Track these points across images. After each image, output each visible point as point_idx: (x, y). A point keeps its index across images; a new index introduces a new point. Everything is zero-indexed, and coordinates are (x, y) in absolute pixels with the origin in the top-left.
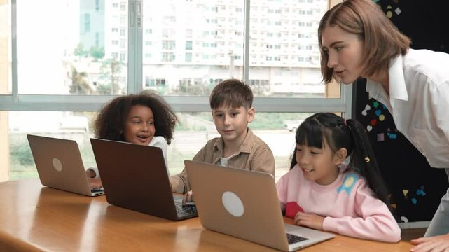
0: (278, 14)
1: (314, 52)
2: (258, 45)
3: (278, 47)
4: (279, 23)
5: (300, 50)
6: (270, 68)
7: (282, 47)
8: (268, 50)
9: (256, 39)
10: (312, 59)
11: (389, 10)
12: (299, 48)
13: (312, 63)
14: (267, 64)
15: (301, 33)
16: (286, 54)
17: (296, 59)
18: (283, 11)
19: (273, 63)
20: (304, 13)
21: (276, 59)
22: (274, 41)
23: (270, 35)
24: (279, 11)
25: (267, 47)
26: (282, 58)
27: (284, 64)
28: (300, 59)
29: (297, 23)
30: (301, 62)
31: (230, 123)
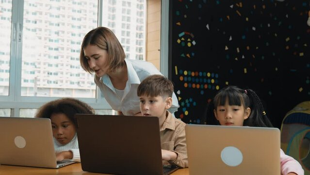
0: (56, 51)
1: (81, 78)
2: (42, 72)
3: (56, 74)
4: (56, 58)
5: (72, 77)
6: (50, 89)
7: (59, 74)
8: (48, 76)
9: (39, 68)
10: (80, 83)
11: (189, 42)
12: (71, 75)
13: (80, 86)
14: (48, 86)
15: (73, 65)
16: (61, 79)
17: (69, 83)
18: (60, 49)
19: (52, 86)
20: (74, 51)
21: (54, 82)
22: (53, 70)
23: (50, 65)
24: (57, 49)
25: (48, 74)
26: (59, 82)
27: (61, 86)
28: (72, 83)
29: (70, 58)
30: (72, 85)
31: (148, 108)
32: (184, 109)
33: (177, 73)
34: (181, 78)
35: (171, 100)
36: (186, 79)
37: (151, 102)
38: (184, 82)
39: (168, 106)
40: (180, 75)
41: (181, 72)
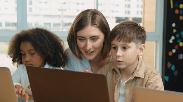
31: (121, 55)
32: (179, 41)
33: (172, 7)
34: (177, 12)
35: (144, 46)
36: (181, 12)
37: (124, 48)
38: (179, 15)
39: (141, 52)
40: (175, 8)
41: (176, 5)
